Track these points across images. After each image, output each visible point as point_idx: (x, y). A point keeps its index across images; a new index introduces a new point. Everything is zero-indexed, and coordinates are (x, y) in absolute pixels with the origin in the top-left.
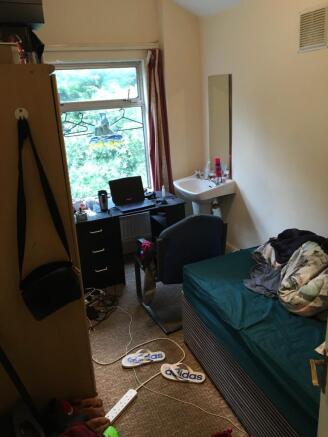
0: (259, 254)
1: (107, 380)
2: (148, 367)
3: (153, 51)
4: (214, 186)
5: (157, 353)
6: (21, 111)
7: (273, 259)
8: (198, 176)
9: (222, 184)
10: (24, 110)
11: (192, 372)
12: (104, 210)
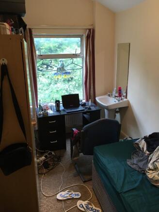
0: (137, 144)
1: (48, 206)
2: (70, 201)
3: (90, 30)
4: (117, 102)
5: (77, 193)
6: (3, 60)
7: (145, 149)
8: (109, 95)
9: (121, 101)
10: (5, 60)
11: (94, 208)
12: (58, 110)
